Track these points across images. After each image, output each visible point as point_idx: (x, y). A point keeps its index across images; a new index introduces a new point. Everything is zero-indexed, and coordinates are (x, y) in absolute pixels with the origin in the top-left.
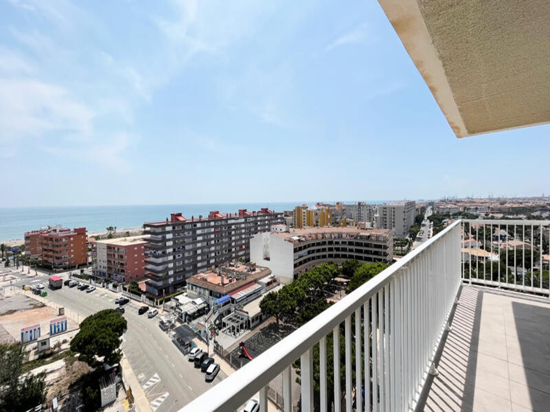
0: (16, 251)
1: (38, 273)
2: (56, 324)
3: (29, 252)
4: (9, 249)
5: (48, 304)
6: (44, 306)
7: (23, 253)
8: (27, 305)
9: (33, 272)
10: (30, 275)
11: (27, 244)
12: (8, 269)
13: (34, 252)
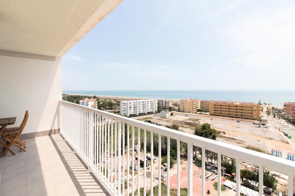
0: (279, 111)
1: (289, 125)
2: (292, 156)
3: (285, 113)
4: (276, 109)
5: (291, 143)
6: (288, 143)
7: (283, 113)
8: (279, 139)
9: (286, 124)
10: (284, 125)
11: (284, 109)
12: (274, 119)
13: (288, 114)
